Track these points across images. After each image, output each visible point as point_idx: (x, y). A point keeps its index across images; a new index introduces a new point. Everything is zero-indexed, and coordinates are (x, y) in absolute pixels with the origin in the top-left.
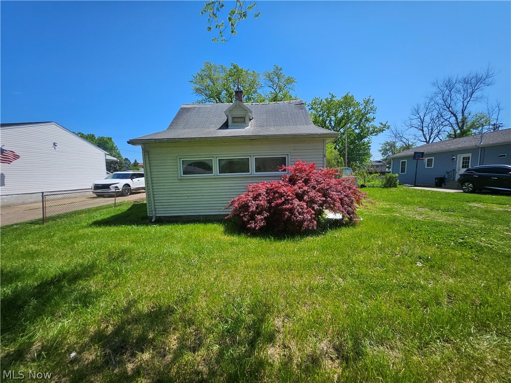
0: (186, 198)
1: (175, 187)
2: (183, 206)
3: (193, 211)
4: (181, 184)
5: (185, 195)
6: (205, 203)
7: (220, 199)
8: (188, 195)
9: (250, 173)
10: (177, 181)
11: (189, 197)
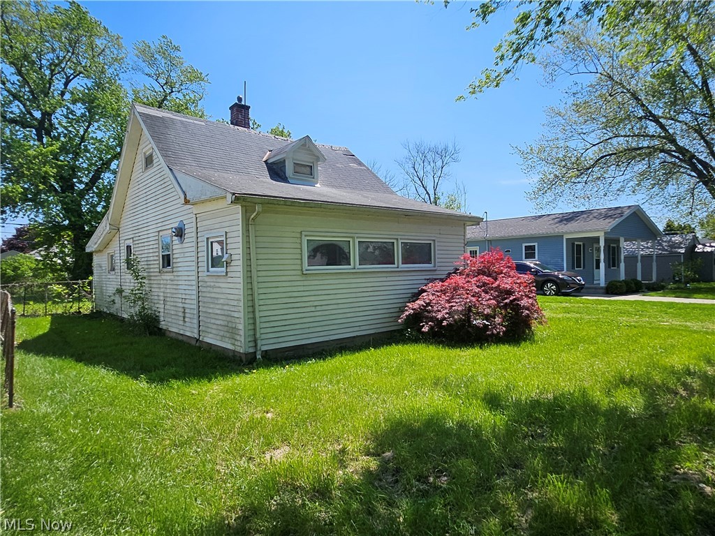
0: (313, 309)
1: (294, 289)
2: (307, 325)
3: (322, 334)
4: (306, 283)
5: (311, 304)
6: (341, 316)
7: (361, 309)
8: (316, 303)
9: (396, 266)
10: (299, 278)
11: (318, 308)
